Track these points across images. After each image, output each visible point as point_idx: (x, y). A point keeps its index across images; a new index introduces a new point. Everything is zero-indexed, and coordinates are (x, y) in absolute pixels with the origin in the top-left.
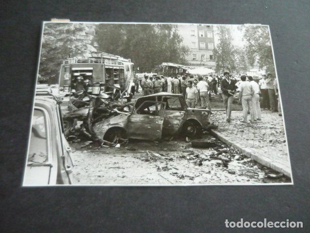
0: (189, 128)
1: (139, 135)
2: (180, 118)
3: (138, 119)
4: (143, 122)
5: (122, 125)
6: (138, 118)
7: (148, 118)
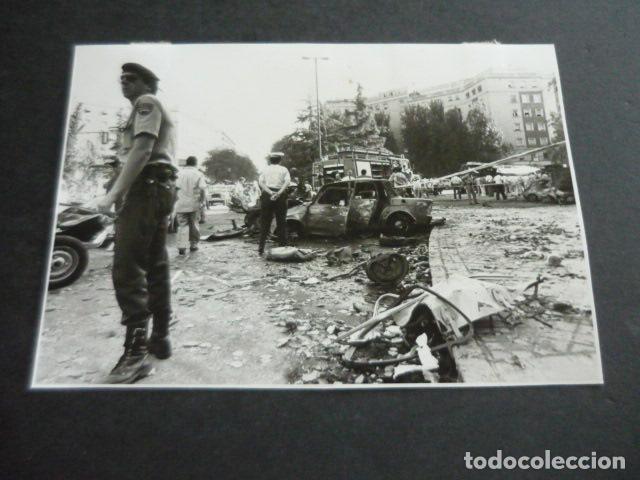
0: (398, 223)
1: (320, 230)
2: (370, 208)
3: (317, 211)
4: (323, 213)
5: (298, 217)
6: (318, 209)
7: (331, 208)
